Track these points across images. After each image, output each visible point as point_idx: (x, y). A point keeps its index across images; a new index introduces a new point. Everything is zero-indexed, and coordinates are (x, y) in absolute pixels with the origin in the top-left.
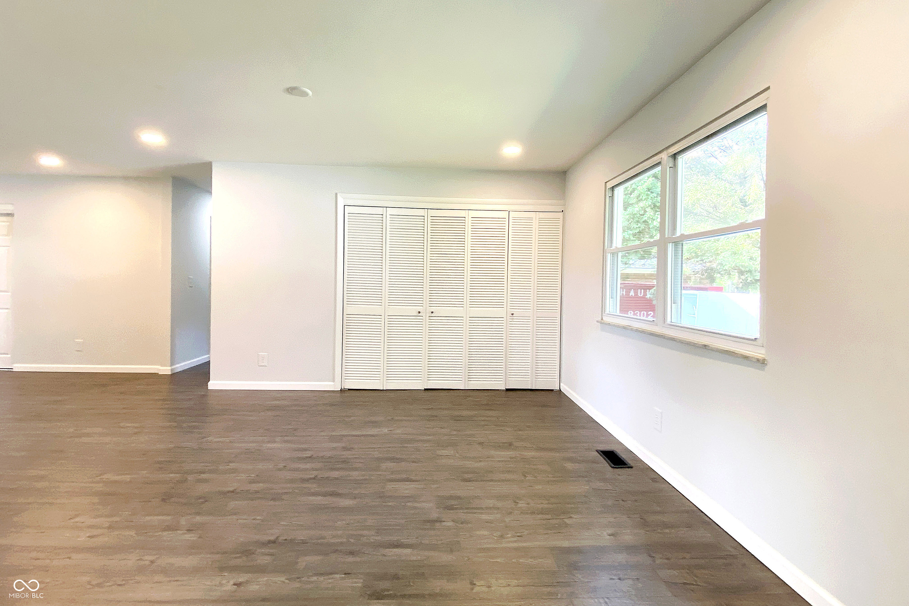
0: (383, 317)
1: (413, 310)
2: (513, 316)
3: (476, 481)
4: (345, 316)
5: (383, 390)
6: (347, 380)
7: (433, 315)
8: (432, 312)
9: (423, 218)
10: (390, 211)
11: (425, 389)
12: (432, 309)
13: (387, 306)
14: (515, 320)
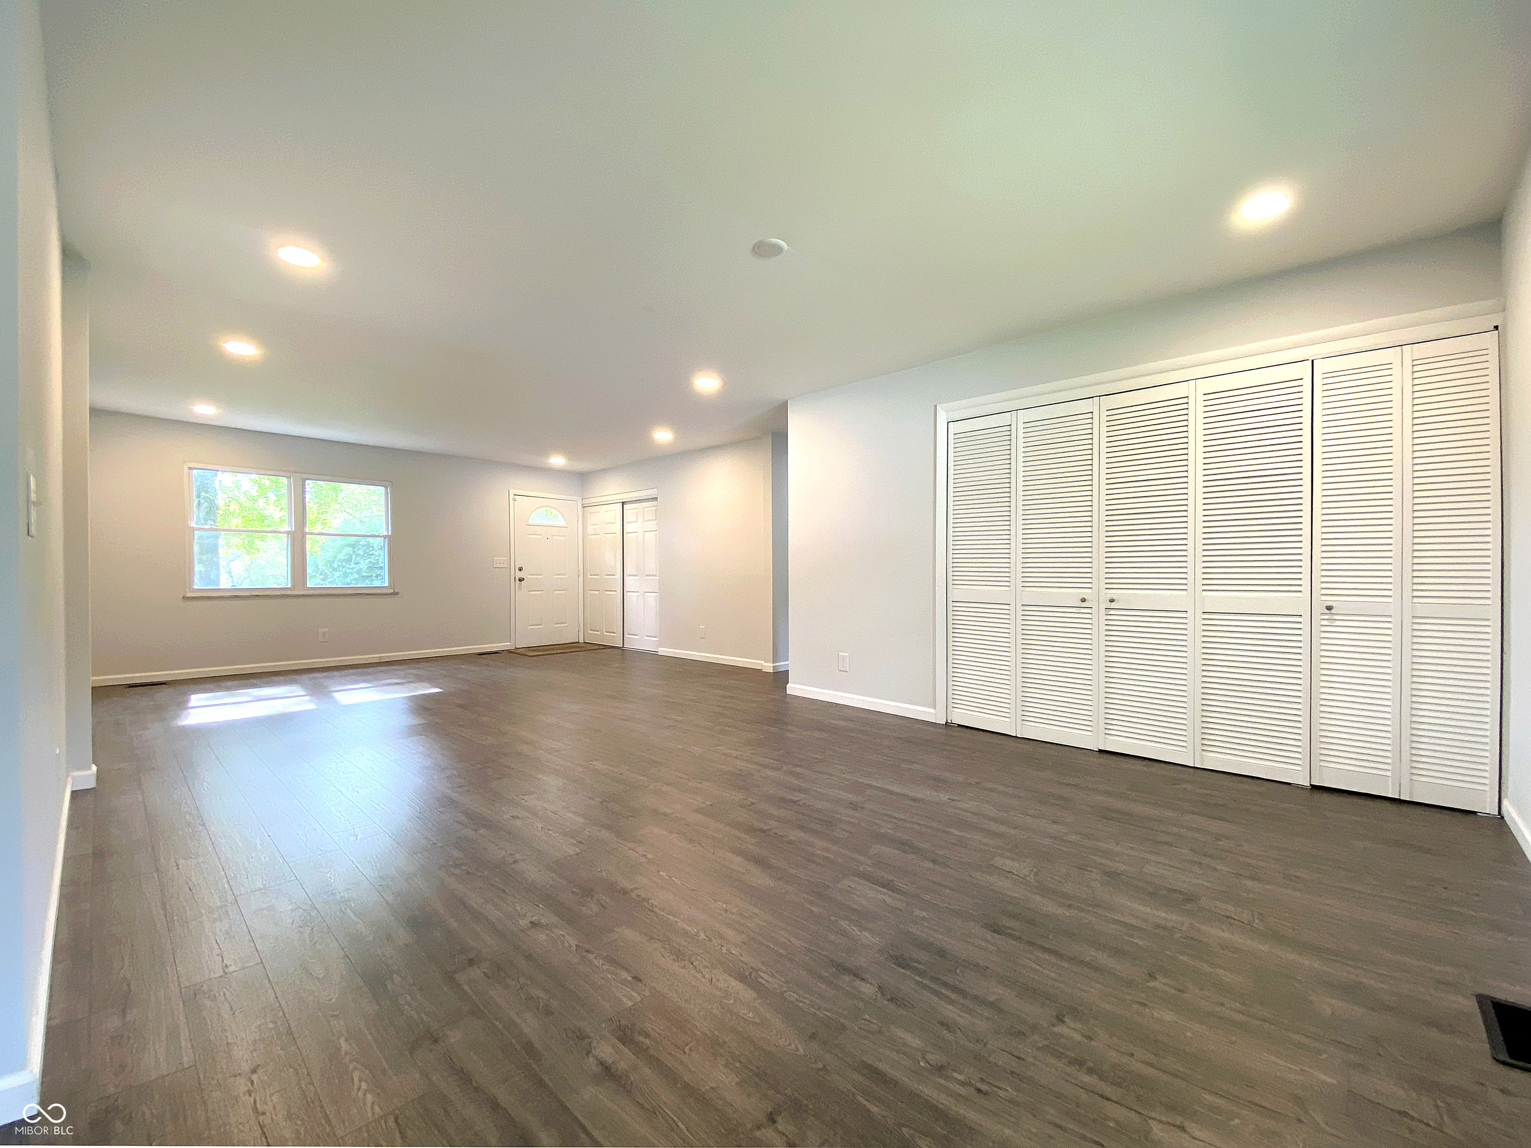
0: (1012, 607)
1: (1071, 595)
2: (1333, 611)
3: (1018, 939)
4: (950, 604)
5: (1016, 737)
6: (956, 710)
7: (1113, 605)
8: (1112, 601)
9: (1090, 415)
10: (1023, 416)
11: (1100, 751)
12: (1112, 594)
13: (1019, 588)
14: (1338, 623)
